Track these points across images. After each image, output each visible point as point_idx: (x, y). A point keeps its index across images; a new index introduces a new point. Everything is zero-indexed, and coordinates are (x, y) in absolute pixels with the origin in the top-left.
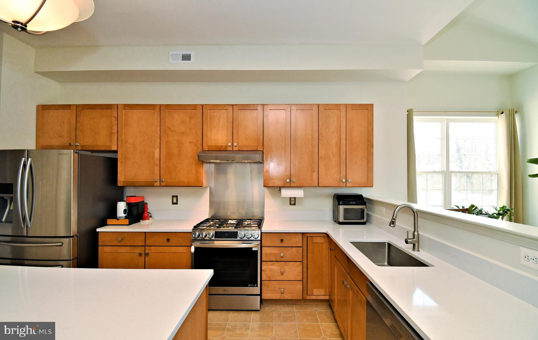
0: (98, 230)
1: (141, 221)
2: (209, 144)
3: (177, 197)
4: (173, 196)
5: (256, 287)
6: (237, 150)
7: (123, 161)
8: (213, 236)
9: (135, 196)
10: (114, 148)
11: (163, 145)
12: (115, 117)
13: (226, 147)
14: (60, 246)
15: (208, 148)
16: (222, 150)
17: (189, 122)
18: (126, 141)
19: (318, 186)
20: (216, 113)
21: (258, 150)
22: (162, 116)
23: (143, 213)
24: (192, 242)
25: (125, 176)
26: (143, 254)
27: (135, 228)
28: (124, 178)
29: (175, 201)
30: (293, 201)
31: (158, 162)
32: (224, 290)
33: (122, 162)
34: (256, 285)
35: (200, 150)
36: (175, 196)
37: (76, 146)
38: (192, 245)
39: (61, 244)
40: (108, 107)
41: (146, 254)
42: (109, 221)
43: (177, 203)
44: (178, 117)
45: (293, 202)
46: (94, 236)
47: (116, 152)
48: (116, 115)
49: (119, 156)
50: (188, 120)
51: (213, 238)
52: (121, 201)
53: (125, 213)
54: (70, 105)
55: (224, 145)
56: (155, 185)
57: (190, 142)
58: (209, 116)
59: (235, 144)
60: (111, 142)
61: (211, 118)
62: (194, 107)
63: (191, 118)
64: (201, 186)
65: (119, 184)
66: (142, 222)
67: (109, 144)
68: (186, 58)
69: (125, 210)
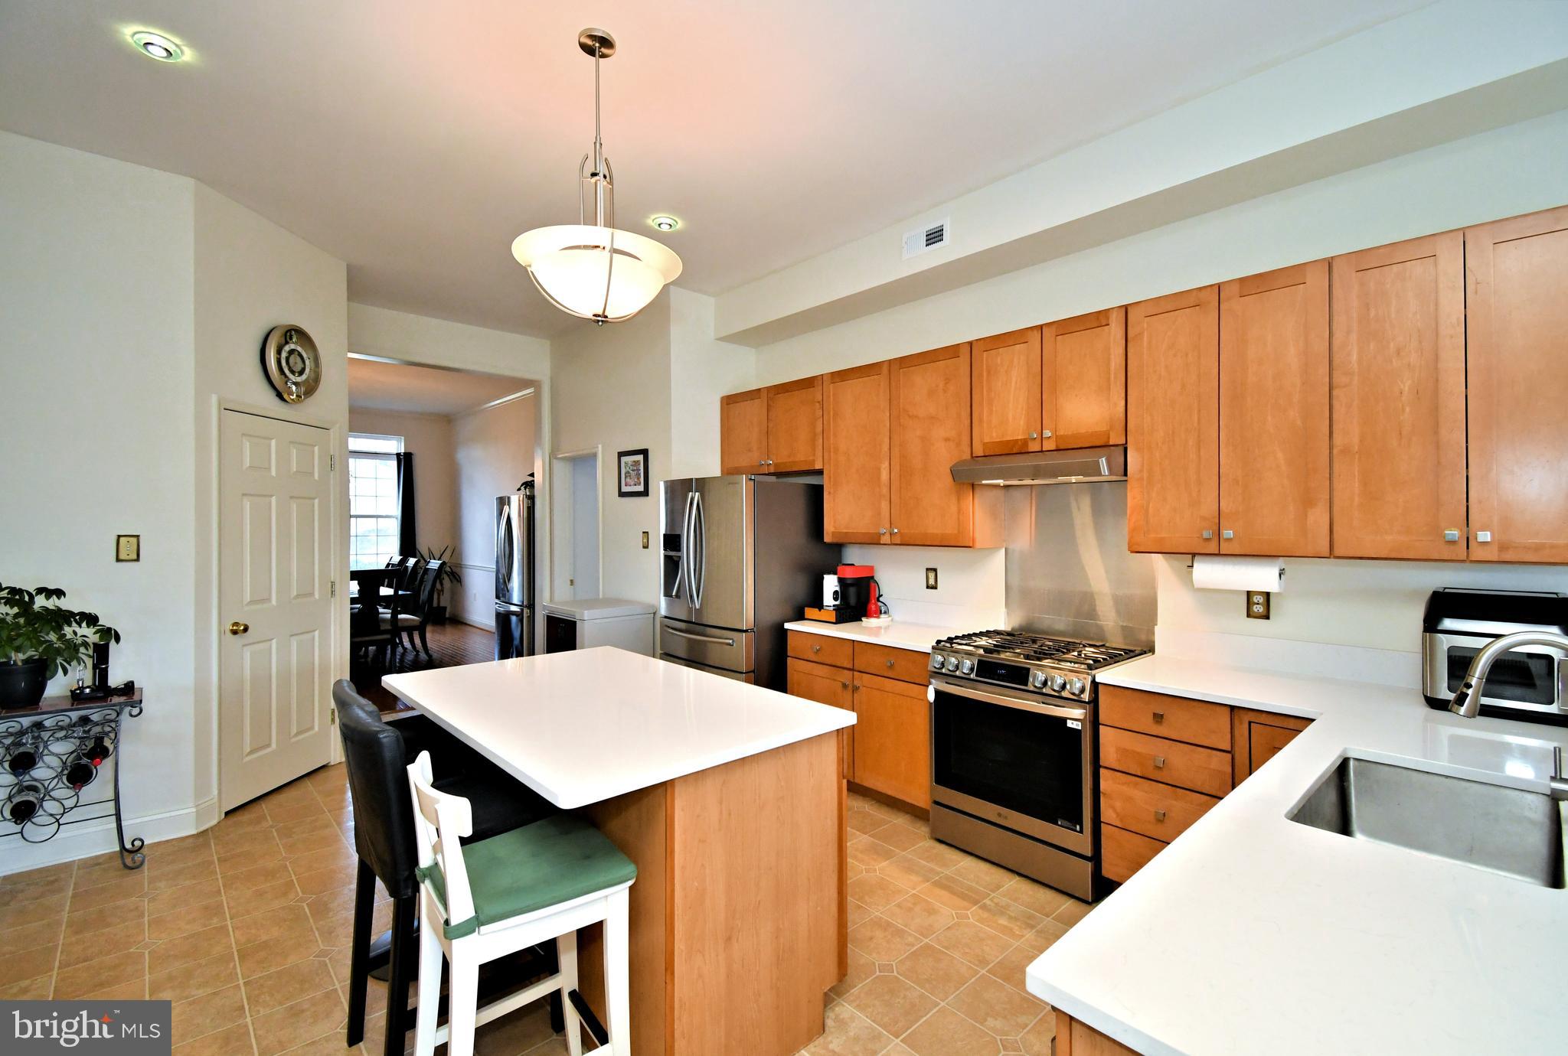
0: (787, 626)
1: (863, 619)
2: (987, 440)
3: (935, 570)
4: (927, 569)
5: (1077, 832)
6: (1053, 447)
7: (832, 491)
8: (972, 669)
9: (853, 565)
10: (818, 466)
11: (896, 451)
12: (819, 402)
13: (1025, 442)
14: (729, 644)
15: (984, 450)
16: (1015, 451)
17: (945, 391)
18: (836, 450)
19: (1331, 554)
20: (1003, 355)
21: (1111, 443)
22: (893, 384)
23: (867, 601)
24: (931, 677)
25: (835, 522)
26: (850, 687)
27: (847, 632)
28: (835, 527)
29: (932, 582)
30: (1259, 606)
31: (885, 491)
32: (999, 815)
33: (830, 493)
34: (1078, 827)
35: (967, 456)
36: (931, 569)
37: (768, 465)
38: (930, 684)
39: (731, 641)
40: (808, 383)
41: (855, 689)
42: (810, 612)
43: (935, 587)
44: (922, 381)
45: (1259, 609)
46: (781, 635)
47: (820, 472)
48: (820, 399)
49: (826, 481)
50: (941, 385)
51: (973, 676)
52: (829, 573)
53: (835, 599)
54: (759, 389)
55: (1020, 438)
56: (882, 542)
57: (947, 440)
58: (985, 366)
59: (1047, 433)
60: (814, 455)
61: (989, 372)
62: (952, 351)
63: (947, 381)
64: (970, 547)
65: (827, 539)
66: (866, 622)
67: (811, 458)
68: (935, 237)
69: (836, 593)
